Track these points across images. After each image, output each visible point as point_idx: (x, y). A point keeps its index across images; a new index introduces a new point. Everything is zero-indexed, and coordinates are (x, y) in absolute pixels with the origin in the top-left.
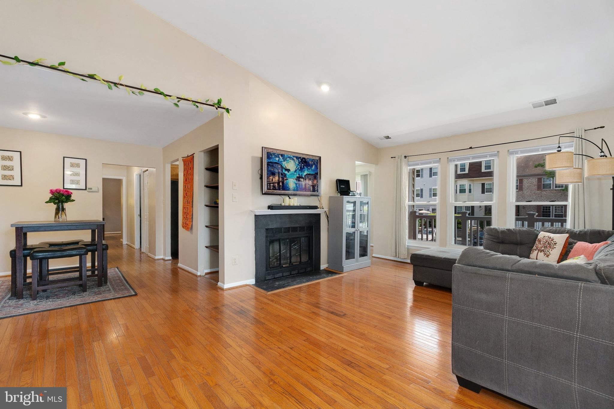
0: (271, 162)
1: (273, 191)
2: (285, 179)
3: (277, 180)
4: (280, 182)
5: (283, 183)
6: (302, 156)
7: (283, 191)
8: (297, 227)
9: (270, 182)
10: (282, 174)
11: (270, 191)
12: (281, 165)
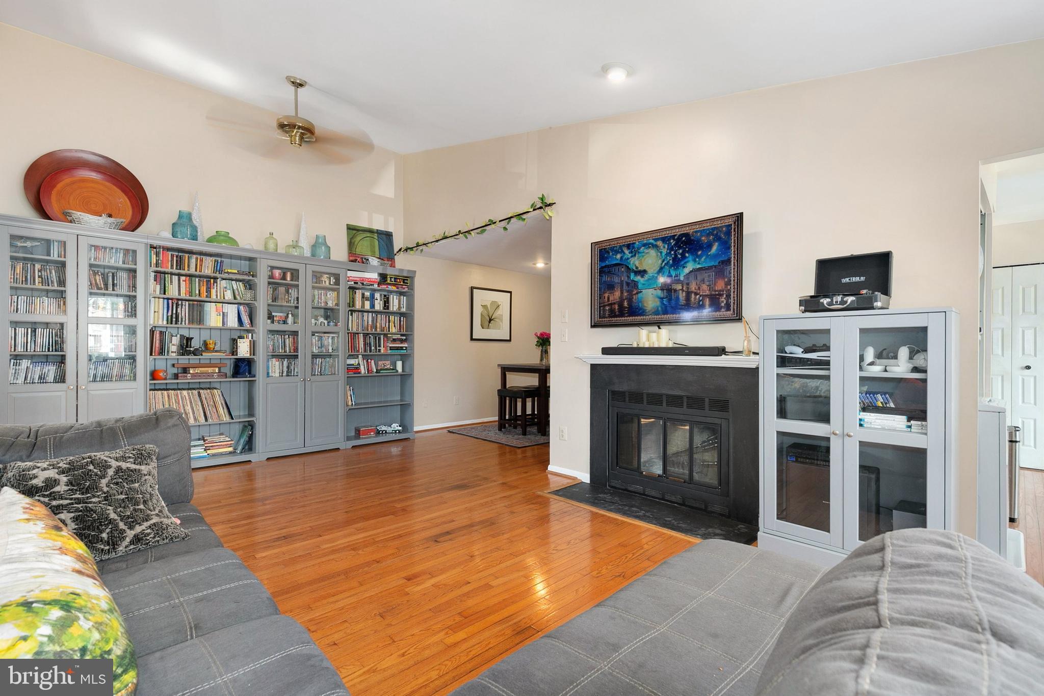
0: (606, 266)
1: (611, 319)
2: (635, 292)
3: (618, 298)
4: (624, 300)
5: (630, 300)
6: (678, 232)
7: (631, 318)
8: (681, 397)
9: (604, 303)
10: (628, 284)
11: (603, 319)
12: (626, 265)
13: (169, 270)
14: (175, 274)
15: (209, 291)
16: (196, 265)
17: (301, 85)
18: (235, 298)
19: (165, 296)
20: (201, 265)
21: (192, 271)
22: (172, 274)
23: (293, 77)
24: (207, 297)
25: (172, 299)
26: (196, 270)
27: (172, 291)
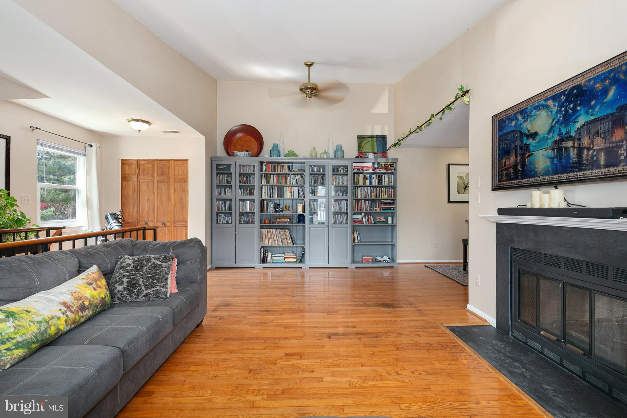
0: (504, 135)
1: (507, 182)
2: (527, 155)
3: (513, 162)
4: (518, 163)
6: (569, 86)
7: (524, 180)
8: (580, 262)
9: (502, 168)
10: (521, 148)
11: (501, 183)
12: (519, 131)
13: (270, 172)
14: (272, 174)
15: (286, 181)
16: (281, 169)
17: (311, 65)
18: (297, 183)
19: (268, 185)
20: (283, 169)
21: (279, 172)
22: (271, 174)
23: (307, 62)
24: (285, 184)
25: (271, 186)
26: (281, 171)
27: (271, 183)
